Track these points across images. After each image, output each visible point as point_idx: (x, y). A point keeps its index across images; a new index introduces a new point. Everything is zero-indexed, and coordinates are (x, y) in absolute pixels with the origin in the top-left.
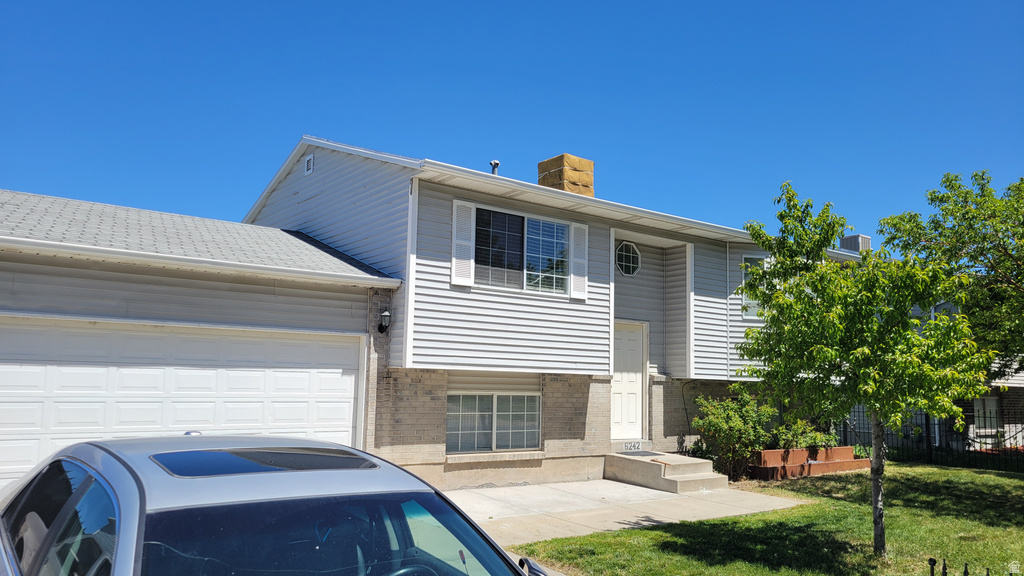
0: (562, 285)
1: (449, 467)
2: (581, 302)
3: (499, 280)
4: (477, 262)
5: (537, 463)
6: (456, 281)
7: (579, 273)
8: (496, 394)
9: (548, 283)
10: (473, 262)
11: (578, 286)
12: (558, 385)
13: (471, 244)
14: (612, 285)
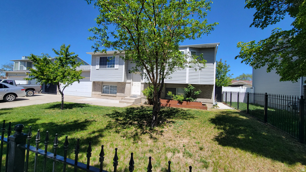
0: (114, 67)
1: (102, 95)
2: (118, 69)
3: (103, 67)
4: (100, 65)
5: (116, 96)
6: (96, 68)
7: (117, 64)
8: (110, 85)
9: (111, 67)
10: (99, 65)
11: (116, 66)
12: (119, 84)
13: (99, 63)
14: (124, 65)
